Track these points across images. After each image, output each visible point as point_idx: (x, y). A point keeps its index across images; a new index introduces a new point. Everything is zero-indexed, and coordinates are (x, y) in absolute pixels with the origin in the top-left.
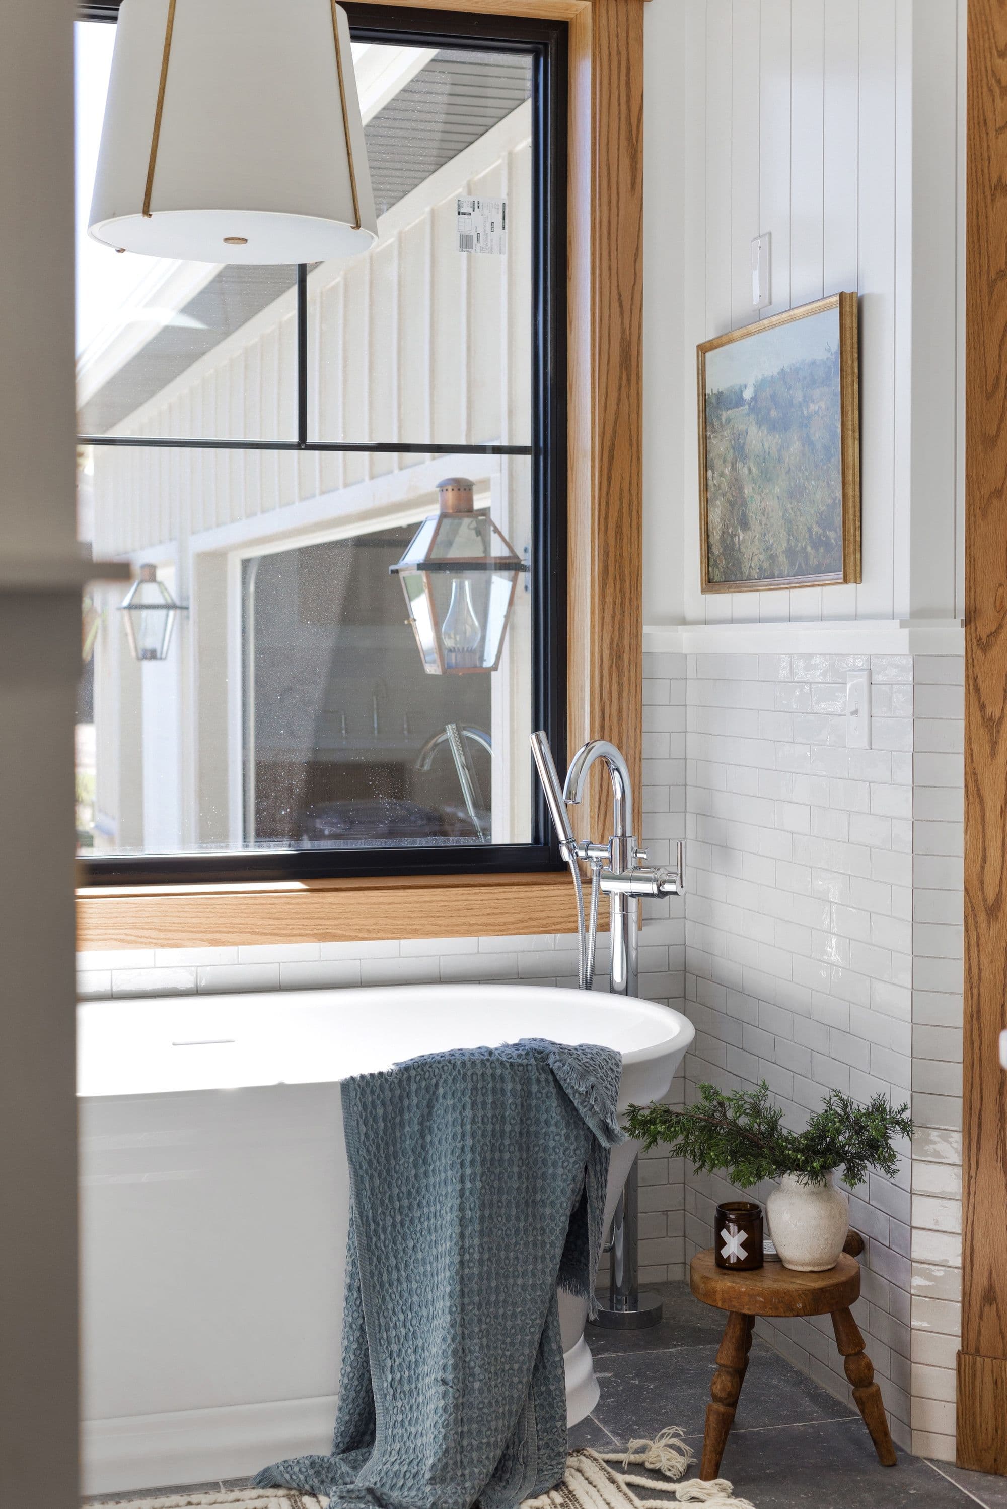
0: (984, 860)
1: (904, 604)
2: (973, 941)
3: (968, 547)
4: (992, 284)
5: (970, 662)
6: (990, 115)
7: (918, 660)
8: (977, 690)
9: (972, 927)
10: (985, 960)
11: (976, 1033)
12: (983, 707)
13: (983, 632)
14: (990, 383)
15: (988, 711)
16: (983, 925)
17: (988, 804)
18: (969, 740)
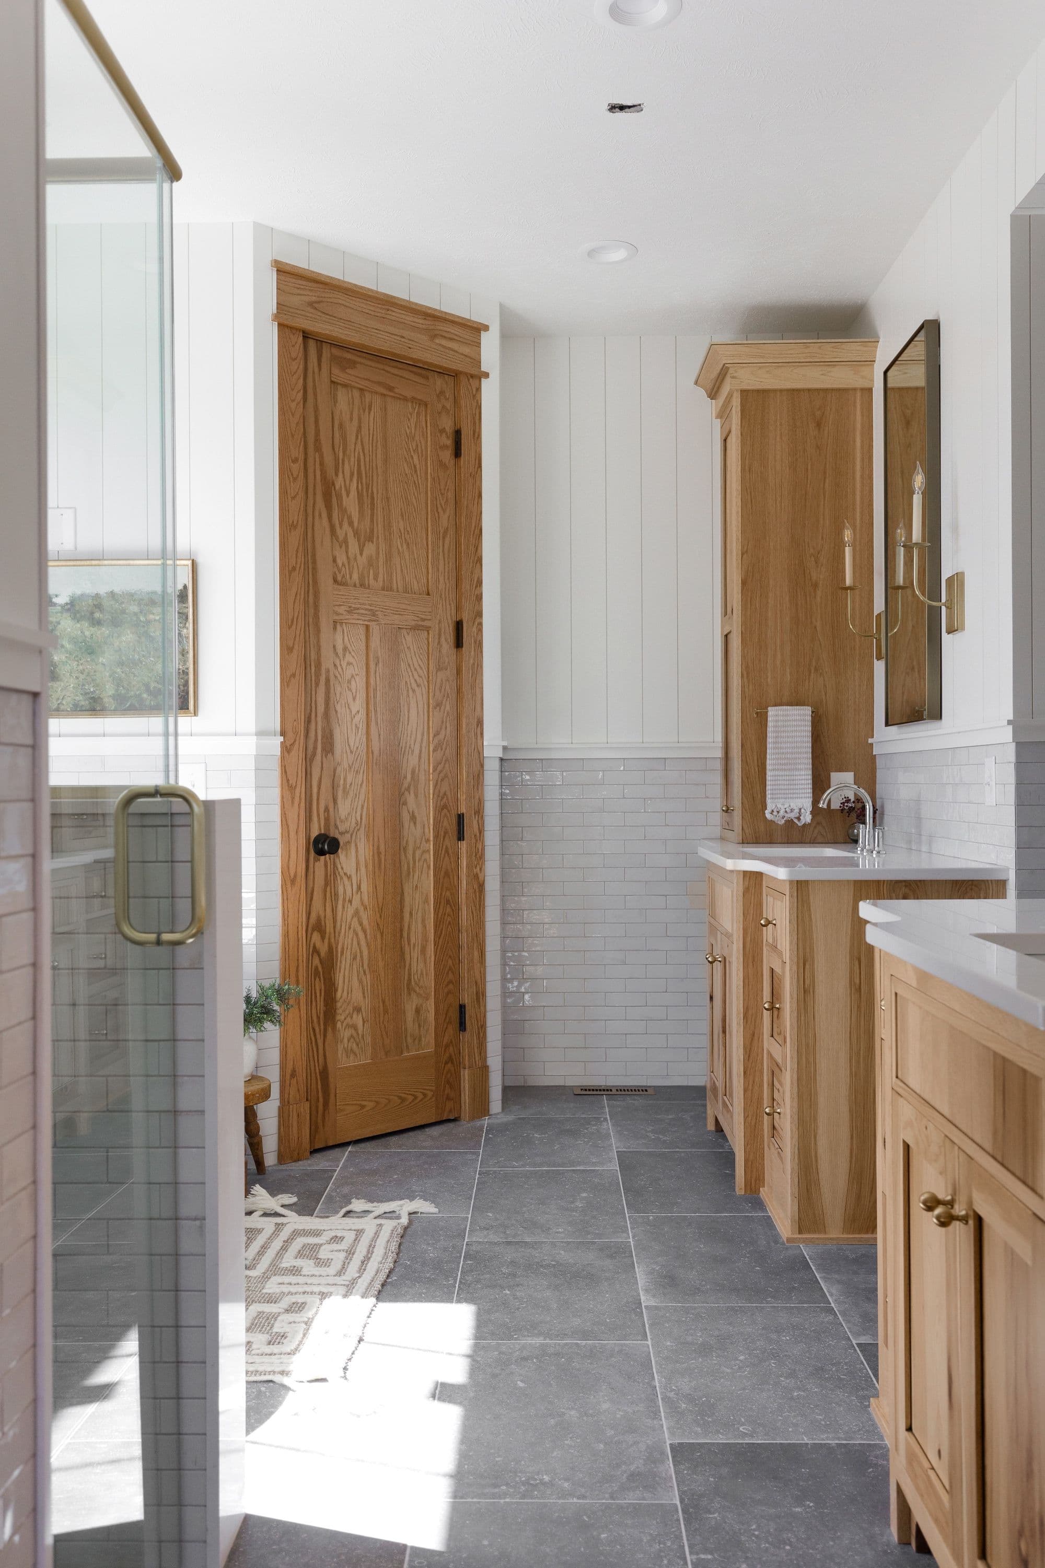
0: (289, 857)
1: (253, 729)
2: (285, 898)
3: (281, 701)
4: (290, 573)
5: (283, 758)
6: (289, 492)
7: (258, 757)
8: (286, 772)
9: (284, 889)
10: (290, 906)
11: (287, 943)
12: (288, 781)
13: (288, 744)
14: (290, 621)
15: (291, 782)
16: (289, 889)
17: (291, 829)
18: (282, 797)
